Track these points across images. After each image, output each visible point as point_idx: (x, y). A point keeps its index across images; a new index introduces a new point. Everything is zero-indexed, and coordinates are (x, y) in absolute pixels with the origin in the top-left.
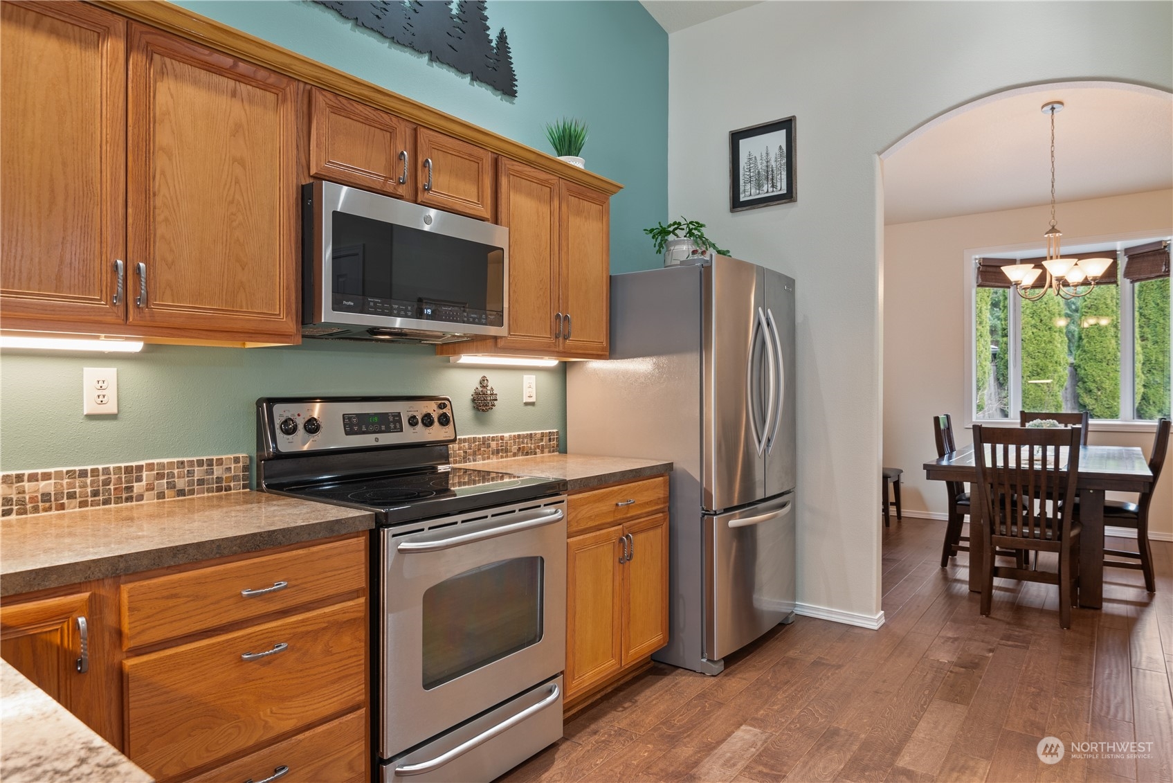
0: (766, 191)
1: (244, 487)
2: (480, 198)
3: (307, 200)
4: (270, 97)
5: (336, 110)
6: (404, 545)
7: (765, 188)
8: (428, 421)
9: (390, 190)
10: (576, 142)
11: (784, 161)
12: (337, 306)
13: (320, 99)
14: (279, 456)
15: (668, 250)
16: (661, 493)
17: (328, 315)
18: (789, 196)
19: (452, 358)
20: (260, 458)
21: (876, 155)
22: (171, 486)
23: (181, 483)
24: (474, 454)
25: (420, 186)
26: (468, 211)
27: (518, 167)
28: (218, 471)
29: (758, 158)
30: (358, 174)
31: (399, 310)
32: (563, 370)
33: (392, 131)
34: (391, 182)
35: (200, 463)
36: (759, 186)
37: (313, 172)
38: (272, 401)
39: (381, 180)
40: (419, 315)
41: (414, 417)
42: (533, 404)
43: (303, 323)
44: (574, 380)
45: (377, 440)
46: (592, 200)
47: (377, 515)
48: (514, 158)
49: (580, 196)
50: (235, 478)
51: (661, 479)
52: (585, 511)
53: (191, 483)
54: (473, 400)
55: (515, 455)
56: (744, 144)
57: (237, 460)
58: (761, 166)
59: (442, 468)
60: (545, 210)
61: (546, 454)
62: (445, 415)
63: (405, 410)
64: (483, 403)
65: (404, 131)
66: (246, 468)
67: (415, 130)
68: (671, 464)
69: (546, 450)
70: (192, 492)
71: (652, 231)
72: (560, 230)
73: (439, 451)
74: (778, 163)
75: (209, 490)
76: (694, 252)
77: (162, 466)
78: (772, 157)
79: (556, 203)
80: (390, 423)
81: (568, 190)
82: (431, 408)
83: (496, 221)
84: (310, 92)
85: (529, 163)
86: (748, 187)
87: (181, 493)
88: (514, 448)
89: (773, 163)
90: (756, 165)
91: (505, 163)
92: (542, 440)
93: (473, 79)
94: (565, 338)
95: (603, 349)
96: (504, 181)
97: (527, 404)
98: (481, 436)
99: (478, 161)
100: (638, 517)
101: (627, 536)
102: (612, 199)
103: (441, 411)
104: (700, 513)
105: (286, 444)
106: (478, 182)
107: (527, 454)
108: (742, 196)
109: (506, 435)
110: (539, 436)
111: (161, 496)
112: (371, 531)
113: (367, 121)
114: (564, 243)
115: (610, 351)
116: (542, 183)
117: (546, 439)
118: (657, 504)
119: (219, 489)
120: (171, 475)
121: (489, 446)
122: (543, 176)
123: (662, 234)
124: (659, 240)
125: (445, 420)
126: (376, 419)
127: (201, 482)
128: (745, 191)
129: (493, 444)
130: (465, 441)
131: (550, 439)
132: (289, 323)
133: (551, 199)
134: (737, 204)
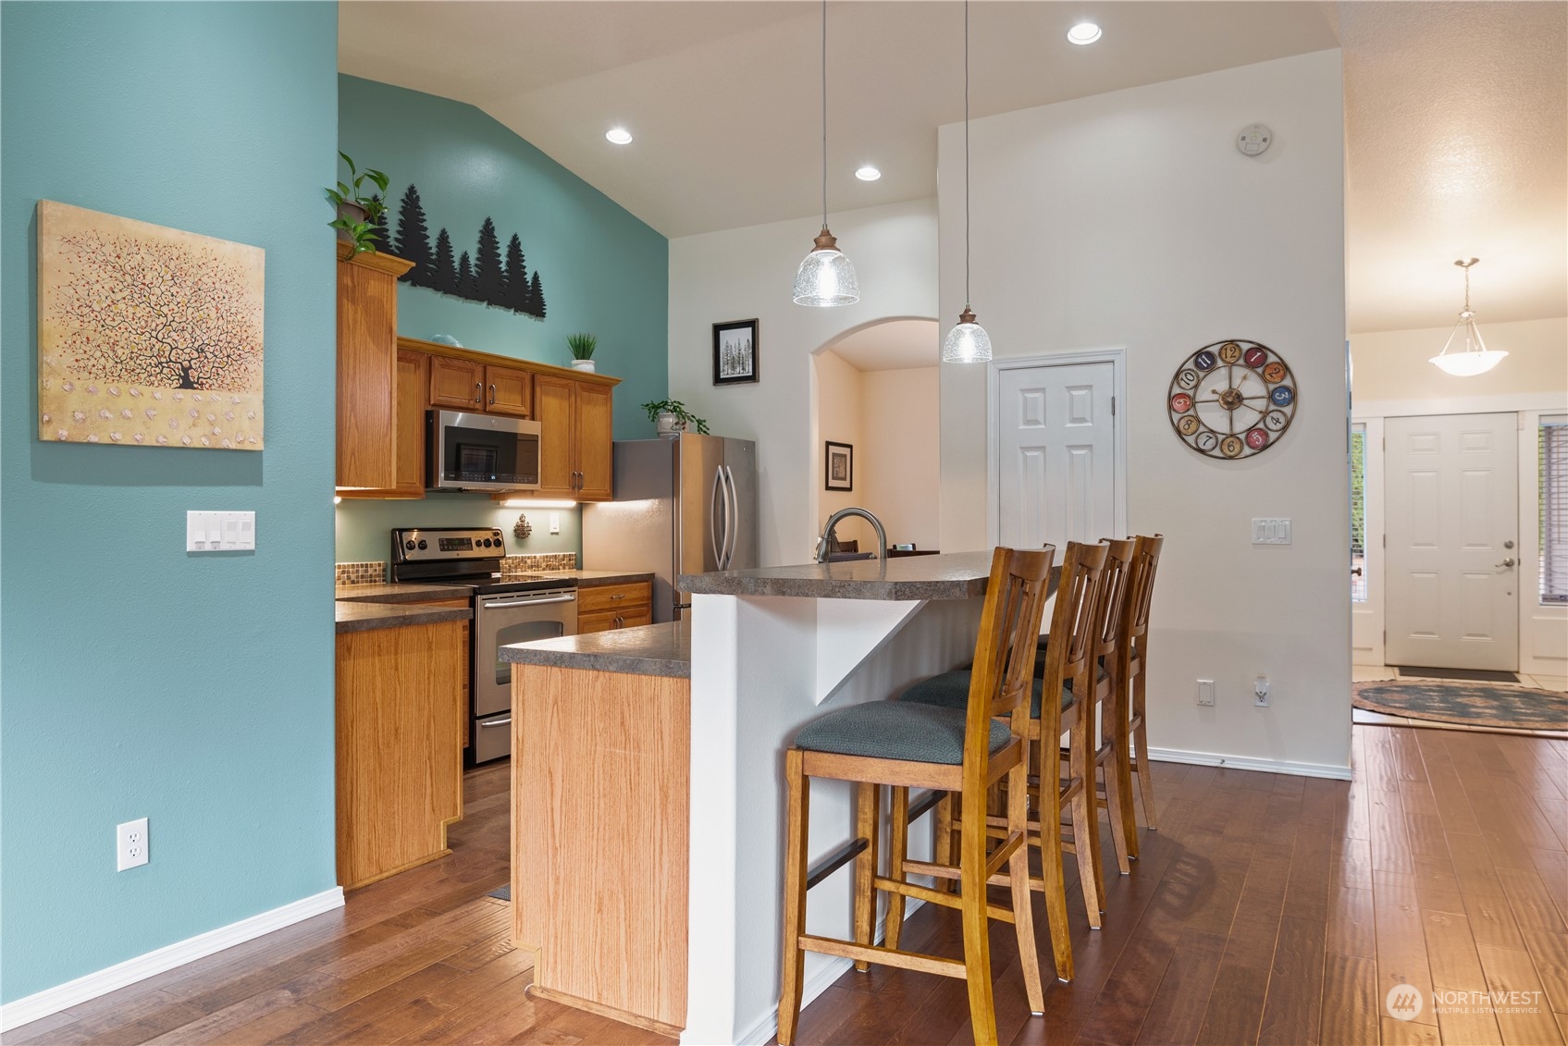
0: (738, 372)
1: (383, 581)
2: (523, 403)
3: (430, 419)
4: (412, 366)
5: (443, 366)
6: (488, 605)
7: (738, 370)
8: (487, 543)
9: (471, 407)
10: (588, 349)
11: (751, 351)
12: (447, 478)
13: (436, 362)
14: (406, 562)
15: (659, 421)
16: (646, 593)
17: (442, 482)
18: (753, 378)
19: (501, 502)
20: (393, 565)
21: (811, 356)
22: (349, 578)
23: (353, 577)
24: (516, 567)
25: (488, 401)
26: (515, 412)
27: (547, 379)
28: (370, 571)
29: (733, 347)
30: (454, 400)
31: (478, 478)
32: (580, 510)
33: (472, 372)
34: (472, 402)
35: (362, 566)
36: (733, 368)
37: (432, 403)
38: (401, 531)
39: (467, 401)
40: (489, 480)
41: (480, 541)
42: (557, 534)
43: (427, 487)
44: (589, 516)
45: (458, 555)
46: (600, 392)
47: (474, 588)
48: (545, 374)
49: (590, 390)
50: (379, 576)
51: (645, 584)
52: (590, 599)
53: (357, 577)
54: (515, 531)
55: (544, 570)
56: (723, 334)
57: (379, 565)
58: (735, 353)
59: (496, 575)
60: (566, 404)
61: (567, 570)
62: (498, 540)
63: (474, 536)
64: (522, 533)
65: (479, 370)
66: (384, 570)
67: (485, 367)
68: (654, 574)
69: (567, 567)
70: (358, 582)
71: (647, 405)
72: (575, 416)
73: (494, 563)
74: (746, 351)
75: (367, 582)
76: (677, 424)
77: (344, 566)
78: (743, 347)
79: (573, 398)
80: (466, 544)
81: (582, 388)
82: (489, 535)
83: (533, 418)
84: (430, 357)
85: (555, 375)
86: (726, 366)
87: (353, 582)
88: (544, 565)
89: (743, 351)
90: (731, 352)
91: (538, 378)
92: (564, 560)
93: (516, 311)
94: (580, 488)
95: (607, 495)
96: (538, 390)
97: (552, 533)
98: (520, 555)
99: (522, 379)
100: (628, 607)
101: (620, 619)
102: (615, 389)
103: (496, 538)
104: (672, 607)
105: (410, 556)
106: (522, 393)
107: (553, 569)
108: (722, 374)
109: (538, 555)
110: (561, 557)
111: (344, 583)
112: (470, 597)
113: (460, 369)
114: (579, 425)
115: (614, 494)
116: (563, 386)
117: (566, 559)
118: (642, 600)
119: (371, 581)
120: (348, 572)
121: (526, 562)
122: (564, 382)
123: (656, 408)
124: (652, 413)
125: (498, 543)
126: (457, 542)
127: (362, 577)
128: (724, 371)
129: (529, 561)
130: (509, 558)
131: (570, 560)
132: (420, 487)
133: (570, 396)
134: (718, 380)
